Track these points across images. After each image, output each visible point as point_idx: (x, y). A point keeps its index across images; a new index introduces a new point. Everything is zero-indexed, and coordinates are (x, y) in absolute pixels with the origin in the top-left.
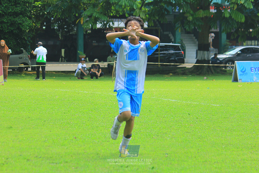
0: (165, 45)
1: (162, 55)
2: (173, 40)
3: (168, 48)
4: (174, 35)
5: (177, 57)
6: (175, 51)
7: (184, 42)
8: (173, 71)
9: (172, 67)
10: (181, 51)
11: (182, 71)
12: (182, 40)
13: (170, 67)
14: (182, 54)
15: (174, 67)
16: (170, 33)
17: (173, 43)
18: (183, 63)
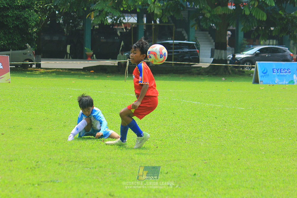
0: (179, 43)
1: (175, 53)
2: (186, 37)
3: (182, 46)
4: (188, 32)
5: (191, 56)
6: (190, 49)
7: (198, 40)
8: (188, 71)
9: (186, 66)
10: (196, 49)
11: (197, 70)
12: (196, 38)
13: (184, 66)
14: (197, 53)
15: (188, 66)
16: (183, 30)
17: (187, 41)
18: (198, 62)
